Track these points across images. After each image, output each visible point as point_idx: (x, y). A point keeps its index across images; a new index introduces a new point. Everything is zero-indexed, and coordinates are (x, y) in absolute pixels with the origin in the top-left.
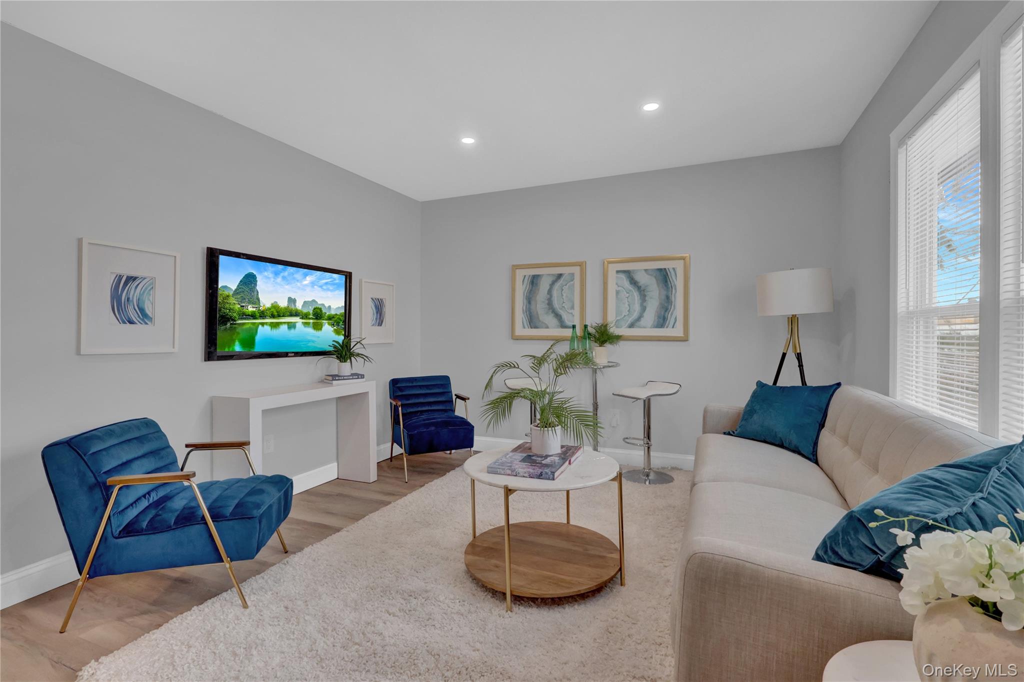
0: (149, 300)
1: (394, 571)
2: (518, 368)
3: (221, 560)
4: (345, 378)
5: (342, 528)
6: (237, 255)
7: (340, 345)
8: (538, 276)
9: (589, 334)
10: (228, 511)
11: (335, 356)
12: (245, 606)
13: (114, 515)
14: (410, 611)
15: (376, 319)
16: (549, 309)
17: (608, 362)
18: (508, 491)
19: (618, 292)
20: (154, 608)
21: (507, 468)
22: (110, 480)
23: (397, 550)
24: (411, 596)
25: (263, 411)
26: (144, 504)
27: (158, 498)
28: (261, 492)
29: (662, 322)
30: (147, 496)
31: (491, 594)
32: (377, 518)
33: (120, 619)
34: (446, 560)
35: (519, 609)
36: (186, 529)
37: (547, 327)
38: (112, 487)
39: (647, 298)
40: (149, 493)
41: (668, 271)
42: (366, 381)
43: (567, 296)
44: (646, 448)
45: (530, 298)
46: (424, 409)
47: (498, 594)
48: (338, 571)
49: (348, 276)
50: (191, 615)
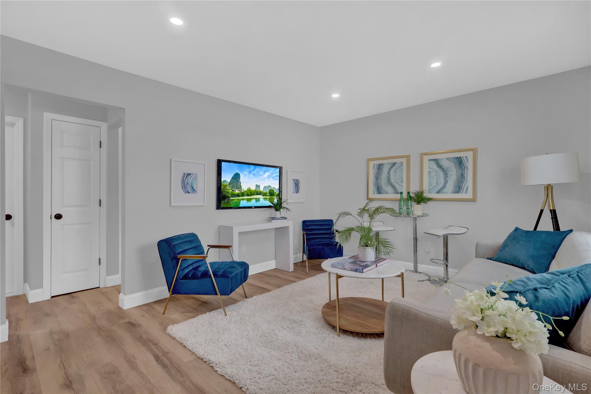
0: (195, 183)
1: (289, 311)
2: (351, 215)
3: (216, 294)
4: (278, 219)
5: (271, 290)
6: (230, 162)
7: (276, 203)
8: (382, 164)
9: (411, 197)
10: (219, 274)
11: (274, 208)
12: (226, 315)
13: (180, 270)
14: (292, 328)
15: (295, 190)
16: (388, 183)
17: (423, 214)
18: (339, 277)
19: (429, 172)
20: (194, 311)
21: (340, 265)
22: (179, 256)
23: (294, 302)
24: (294, 322)
25: (239, 233)
26: (191, 268)
27: (196, 266)
28: (234, 267)
29: (458, 189)
30: (192, 265)
31: (332, 328)
32: (288, 288)
33: (182, 313)
34: (315, 310)
35: (343, 336)
36: (204, 279)
37: (387, 193)
38: (179, 259)
39: (448, 176)
40: (193, 264)
41: (462, 158)
42: (288, 221)
43: (399, 176)
44: (445, 266)
45: (377, 177)
46: (318, 236)
47: (334, 327)
48: (265, 307)
49: (281, 168)
50: (206, 315)
